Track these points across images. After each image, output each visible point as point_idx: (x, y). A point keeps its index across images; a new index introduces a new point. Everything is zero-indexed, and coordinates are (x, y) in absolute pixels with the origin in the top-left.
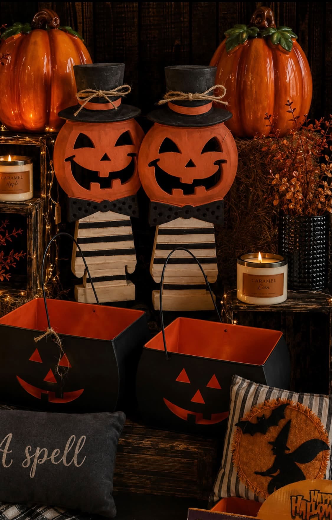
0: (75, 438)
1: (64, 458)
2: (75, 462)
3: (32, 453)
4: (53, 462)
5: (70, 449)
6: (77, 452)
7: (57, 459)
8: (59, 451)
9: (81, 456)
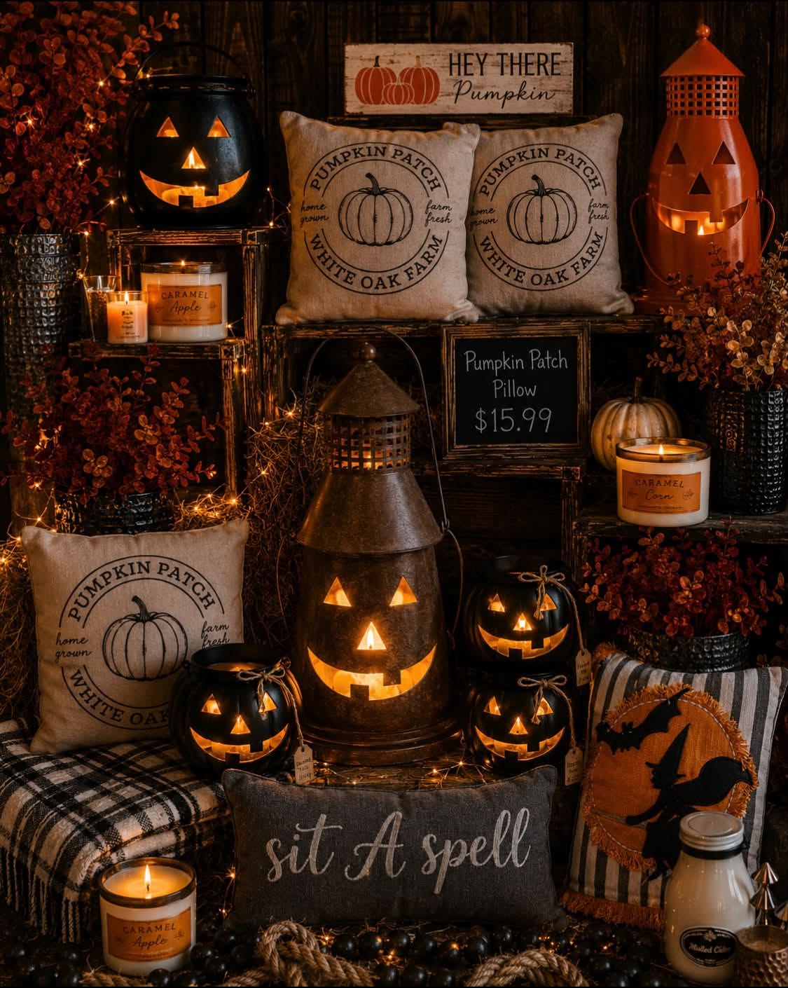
0: (509, 814)
1: (496, 853)
2: (515, 861)
3: (436, 848)
4: (476, 863)
5: (504, 836)
6: (516, 841)
7: (481, 857)
8: (485, 840)
9: (522, 848)
